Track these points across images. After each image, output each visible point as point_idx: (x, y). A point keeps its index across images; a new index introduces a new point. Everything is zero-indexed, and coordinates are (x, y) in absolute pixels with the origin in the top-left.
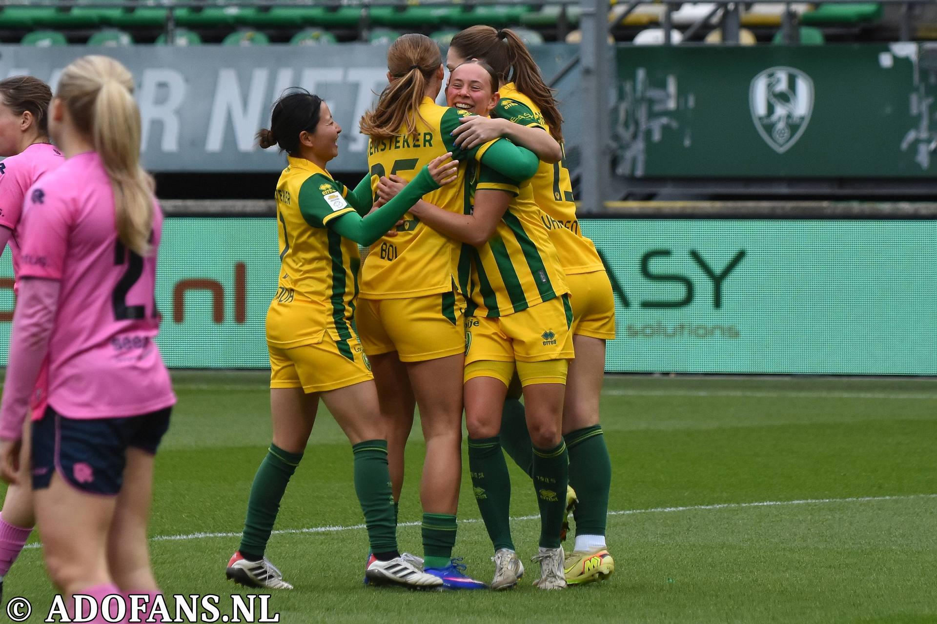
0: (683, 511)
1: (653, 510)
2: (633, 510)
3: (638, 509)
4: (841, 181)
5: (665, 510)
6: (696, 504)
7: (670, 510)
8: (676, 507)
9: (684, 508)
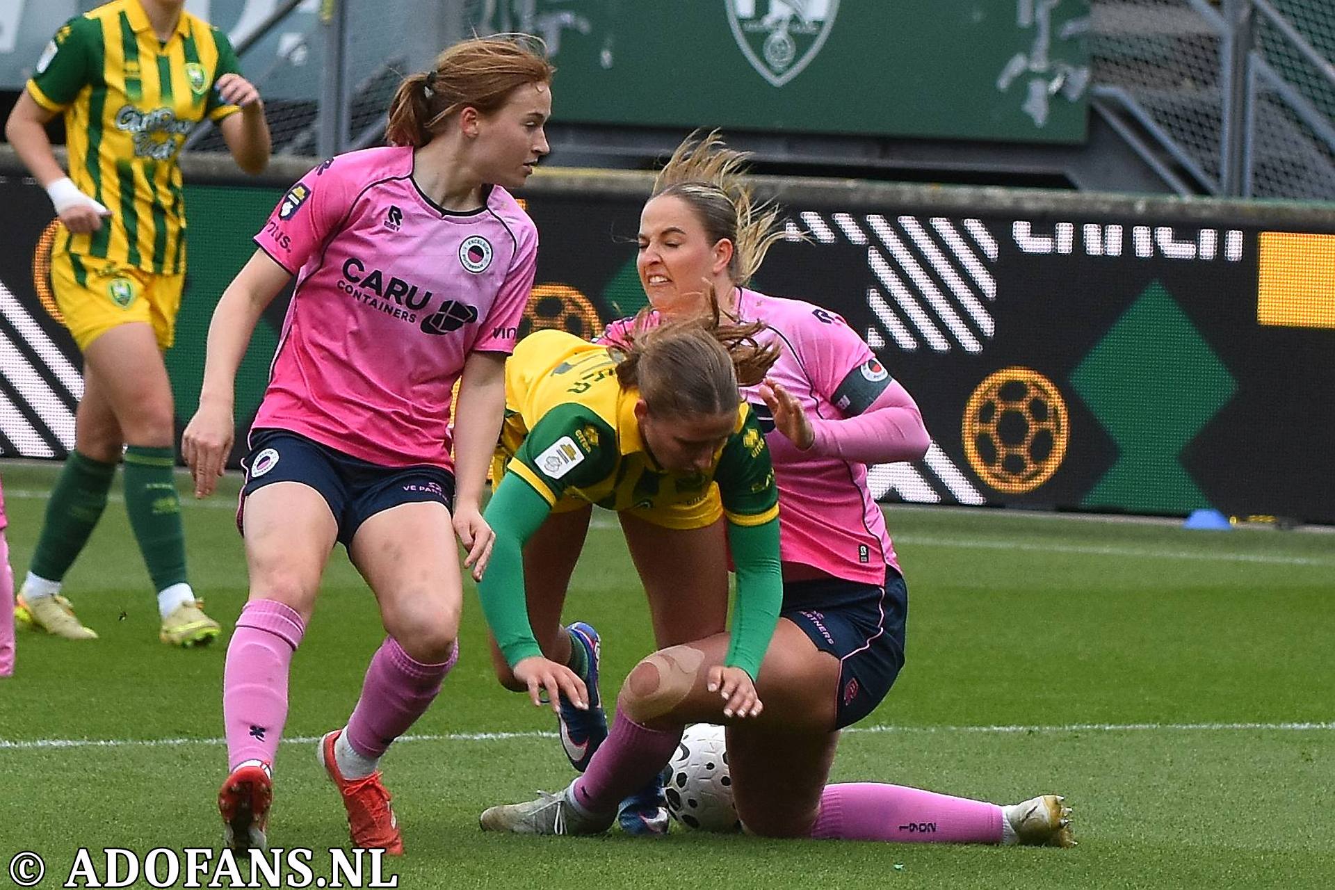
0: (509, 740)
1: (452, 736)
2: (417, 734)
3: (426, 733)
4: (886, 143)
5: (476, 738)
6: (535, 728)
7: (484, 737)
8: (496, 732)
9: (512, 735)
